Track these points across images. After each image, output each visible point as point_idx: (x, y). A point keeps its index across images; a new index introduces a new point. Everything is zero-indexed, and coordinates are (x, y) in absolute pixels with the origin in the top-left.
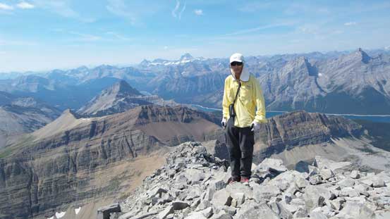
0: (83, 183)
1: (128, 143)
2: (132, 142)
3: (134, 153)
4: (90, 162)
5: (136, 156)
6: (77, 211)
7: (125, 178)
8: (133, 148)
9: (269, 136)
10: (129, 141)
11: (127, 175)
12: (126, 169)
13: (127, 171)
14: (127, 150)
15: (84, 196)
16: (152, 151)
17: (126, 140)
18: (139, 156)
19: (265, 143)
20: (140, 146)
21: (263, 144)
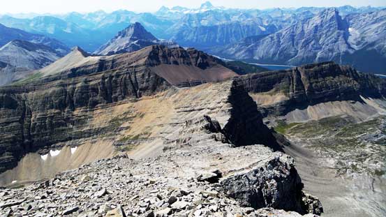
0: (80, 122)
1: (131, 81)
2: (136, 80)
3: (138, 92)
4: (88, 99)
5: (140, 96)
6: (74, 150)
7: (126, 119)
8: (136, 87)
9: (291, 87)
10: (133, 78)
11: (128, 116)
12: (127, 110)
13: (129, 112)
14: (130, 88)
15: (80, 135)
16: (158, 91)
17: (130, 77)
18: (144, 97)
19: (286, 95)
20: (144, 85)
21: (284, 96)
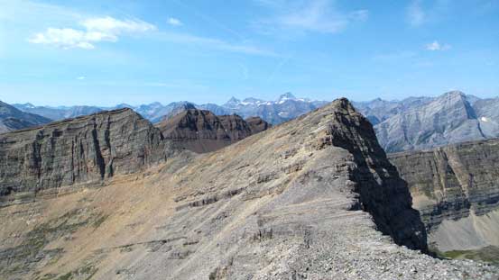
1: (96, 142)
2: (107, 140)
3: (108, 165)
5: (111, 174)
7: (64, 228)
8: (105, 154)
10: (102, 136)
11: (72, 221)
12: (75, 207)
13: (75, 212)
14: (90, 157)
16: (151, 162)
17: (95, 133)
20: (124, 150)
